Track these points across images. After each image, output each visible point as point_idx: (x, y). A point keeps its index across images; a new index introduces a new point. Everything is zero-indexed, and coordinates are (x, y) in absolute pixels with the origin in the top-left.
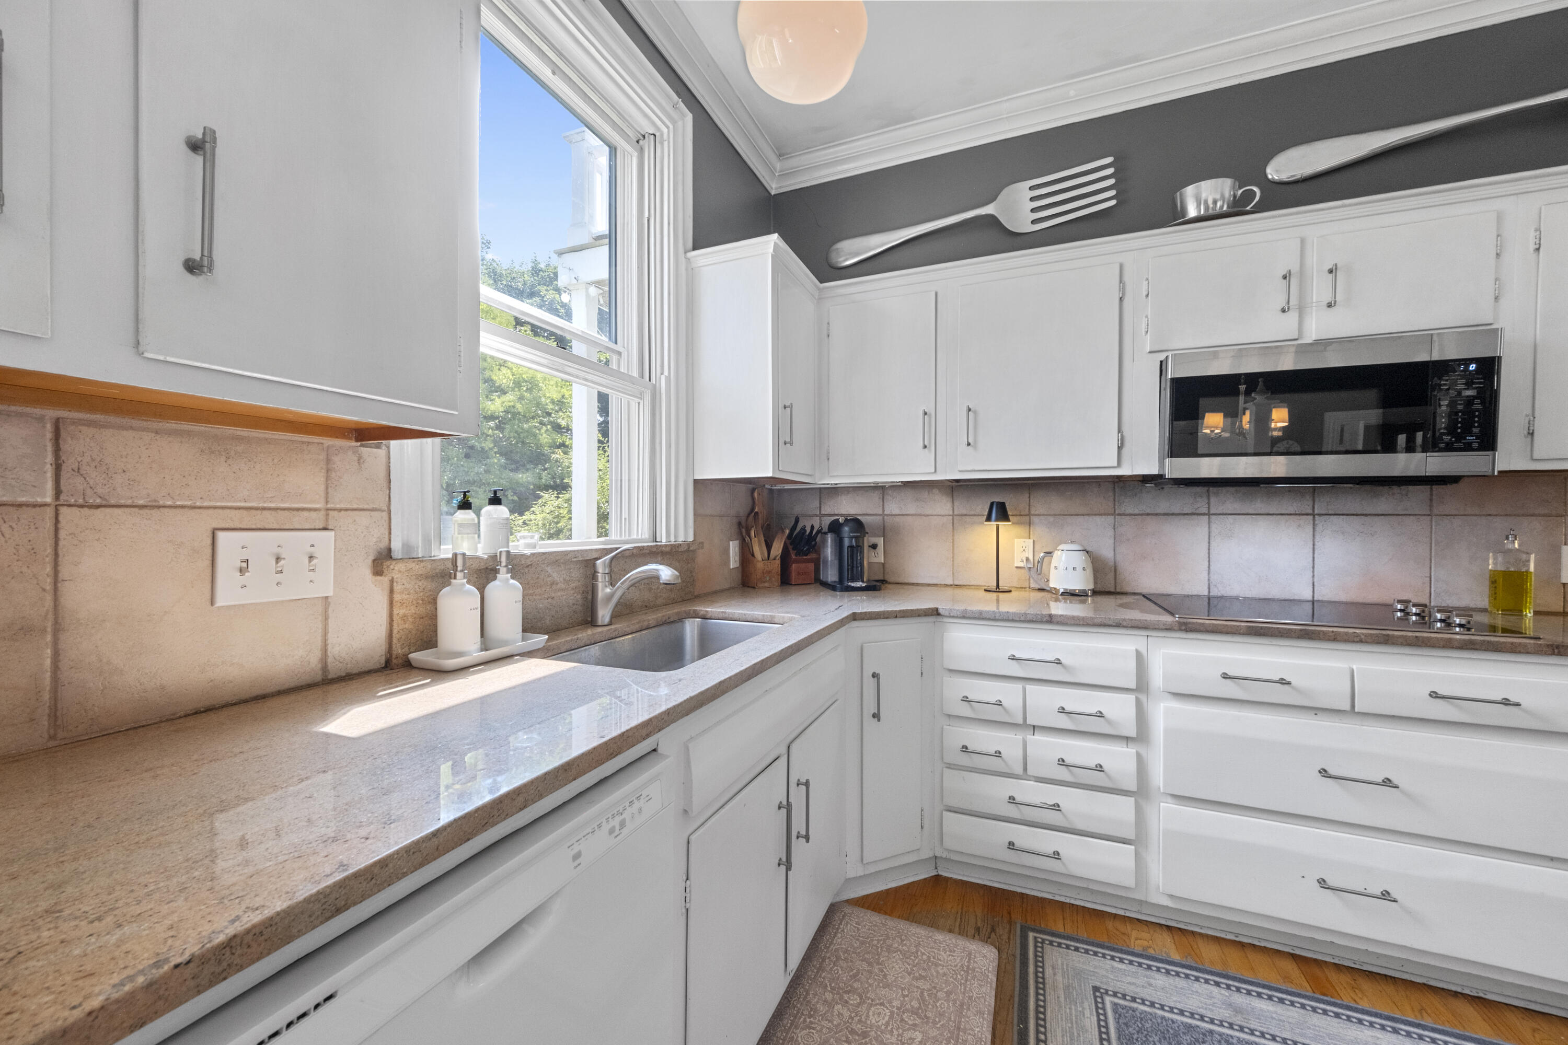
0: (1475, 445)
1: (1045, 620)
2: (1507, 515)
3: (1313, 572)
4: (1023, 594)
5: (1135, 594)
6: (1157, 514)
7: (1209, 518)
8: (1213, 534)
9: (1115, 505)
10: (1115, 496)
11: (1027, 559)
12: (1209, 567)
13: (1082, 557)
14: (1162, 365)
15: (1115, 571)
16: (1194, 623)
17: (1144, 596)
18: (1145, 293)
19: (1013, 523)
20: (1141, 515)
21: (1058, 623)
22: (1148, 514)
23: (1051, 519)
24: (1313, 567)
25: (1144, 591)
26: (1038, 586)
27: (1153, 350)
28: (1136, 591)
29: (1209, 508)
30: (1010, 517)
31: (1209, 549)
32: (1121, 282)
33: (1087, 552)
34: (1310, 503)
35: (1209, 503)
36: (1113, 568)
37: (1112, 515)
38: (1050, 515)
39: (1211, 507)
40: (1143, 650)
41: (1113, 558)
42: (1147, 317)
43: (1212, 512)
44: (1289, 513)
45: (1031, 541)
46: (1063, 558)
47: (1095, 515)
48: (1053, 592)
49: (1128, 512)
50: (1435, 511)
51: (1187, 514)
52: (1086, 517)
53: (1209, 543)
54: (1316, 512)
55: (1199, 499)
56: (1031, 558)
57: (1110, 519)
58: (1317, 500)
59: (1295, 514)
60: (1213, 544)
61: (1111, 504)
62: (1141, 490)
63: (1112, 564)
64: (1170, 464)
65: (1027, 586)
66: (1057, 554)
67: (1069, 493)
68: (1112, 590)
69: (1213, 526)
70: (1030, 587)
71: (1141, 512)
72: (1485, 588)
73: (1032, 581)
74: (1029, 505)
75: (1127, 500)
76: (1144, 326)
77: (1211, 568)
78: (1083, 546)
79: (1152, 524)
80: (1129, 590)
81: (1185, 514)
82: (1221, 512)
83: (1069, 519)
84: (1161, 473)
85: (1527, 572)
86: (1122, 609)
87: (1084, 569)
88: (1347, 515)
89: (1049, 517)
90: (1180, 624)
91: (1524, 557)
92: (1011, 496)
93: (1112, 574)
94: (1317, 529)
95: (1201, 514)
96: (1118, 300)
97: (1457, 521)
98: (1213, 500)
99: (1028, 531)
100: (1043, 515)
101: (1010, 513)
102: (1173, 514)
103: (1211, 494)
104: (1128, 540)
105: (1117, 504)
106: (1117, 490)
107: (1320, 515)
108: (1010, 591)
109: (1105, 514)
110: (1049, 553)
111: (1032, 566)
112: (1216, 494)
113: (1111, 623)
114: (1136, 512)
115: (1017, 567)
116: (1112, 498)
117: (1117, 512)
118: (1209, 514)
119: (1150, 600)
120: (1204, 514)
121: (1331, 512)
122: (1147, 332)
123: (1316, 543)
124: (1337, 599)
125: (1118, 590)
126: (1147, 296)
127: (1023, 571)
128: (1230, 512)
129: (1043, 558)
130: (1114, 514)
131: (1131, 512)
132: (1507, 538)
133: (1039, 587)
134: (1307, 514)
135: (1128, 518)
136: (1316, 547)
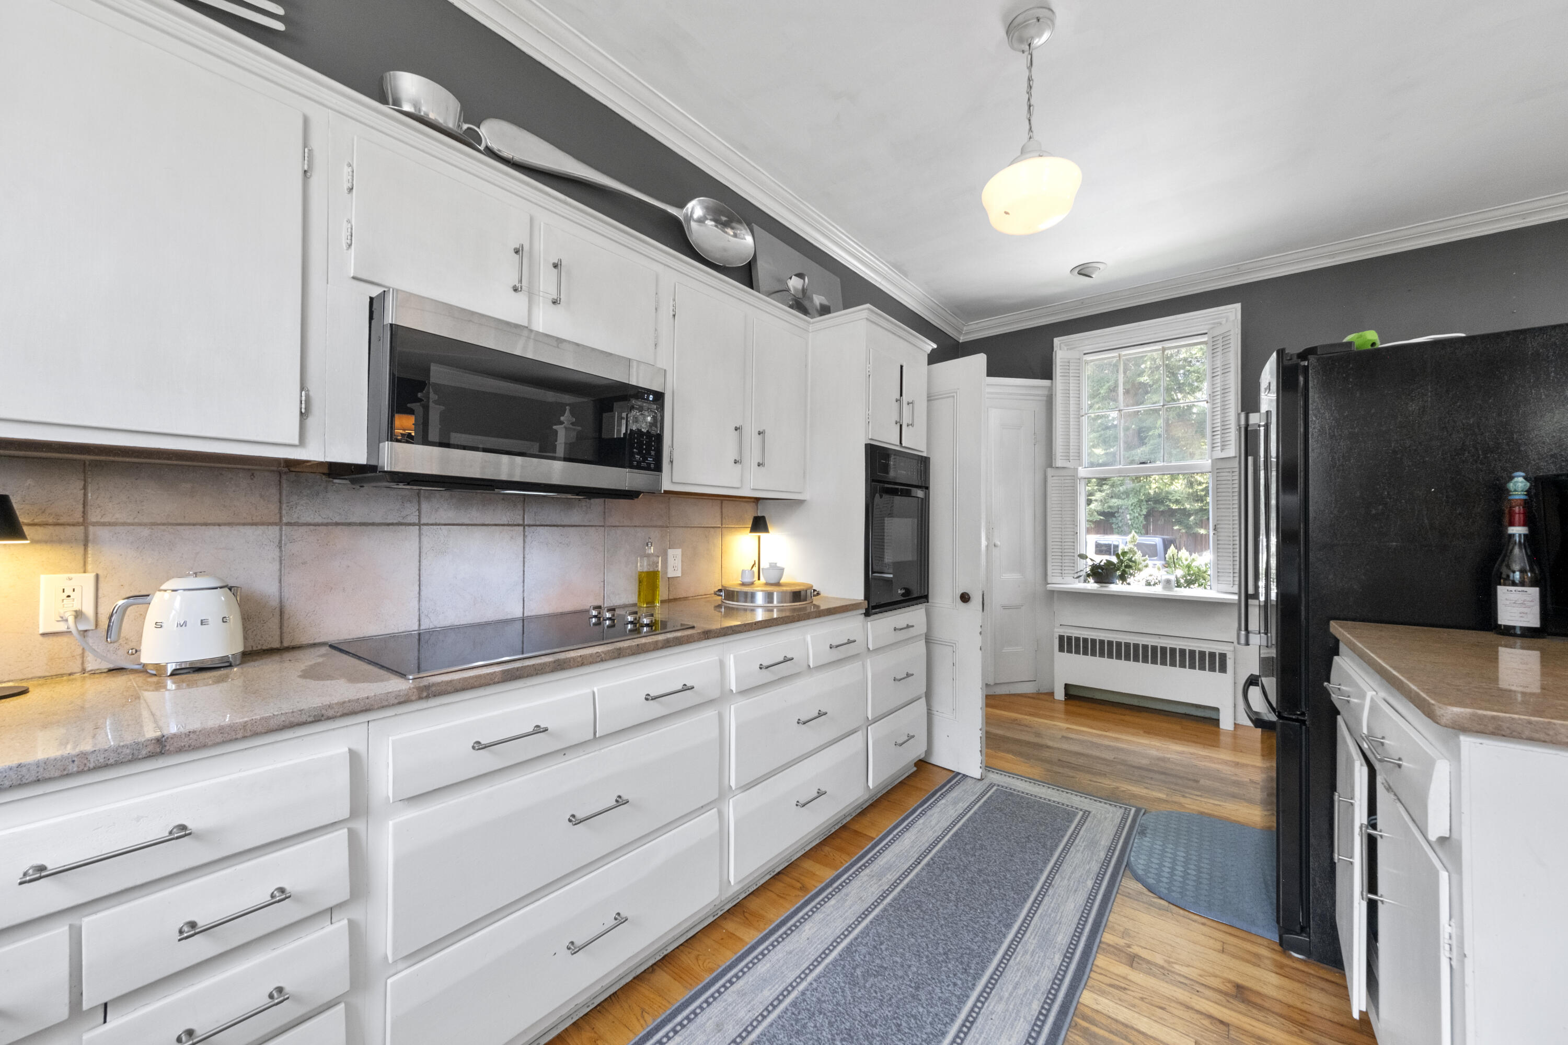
0: (652, 466)
1: (144, 752)
2: (644, 526)
3: (523, 587)
4: (65, 691)
5: (314, 645)
6: (350, 524)
7: (420, 530)
8: (424, 550)
9: (280, 508)
10: (280, 494)
11: (78, 615)
12: (419, 593)
13: (221, 596)
14: (375, 307)
15: (282, 613)
16: (439, 684)
17: (331, 646)
18: (346, 185)
19: (34, 542)
20: (327, 525)
21: (180, 750)
22: (337, 524)
23: (146, 532)
24: (524, 582)
25: (332, 638)
26: (106, 666)
27: (359, 276)
28: (317, 641)
29: (419, 516)
30: (26, 529)
31: (420, 570)
32: (305, 145)
33: (230, 589)
34: (521, 512)
35: (419, 510)
36: (278, 609)
37: (275, 524)
38: (140, 524)
39: (422, 515)
40: (360, 748)
41: (277, 594)
42: (349, 221)
43: (423, 521)
44: (502, 523)
45: (90, 577)
46: (177, 604)
47: (244, 524)
48: (153, 674)
49: (303, 520)
50: (608, 524)
51: (392, 524)
52: (226, 529)
53: (420, 562)
54: (526, 523)
55: (408, 505)
56: (89, 610)
57: (273, 531)
58: (526, 510)
59: (508, 525)
60: (424, 562)
61: (274, 507)
62: (326, 488)
63: (275, 603)
64: (391, 450)
65: (76, 667)
66: (158, 599)
67: (189, 486)
68: (276, 645)
69: (425, 540)
70: (84, 671)
71: (325, 521)
72: (634, 587)
73: (90, 657)
74: (85, 504)
75: (302, 502)
76: (344, 234)
77: (422, 593)
78: (221, 579)
79: (342, 538)
80: (305, 640)
81: (388, 524)
82: (434, 522)
83: (186, 531)
84: (373, 463)
85: (658, 571)
86: (312, 684)
87: (224, 620)
88: (550, 526)
89: (139, 529)
90: (421, 689)
91: (655, 559)
92: (29, 482)
93: (276, 620)
94: (527, 540)
95: (410, 524)
96: (301, 173)
97: (619, 531)
98: (425, 506)
99: (80, 556)
100: (124, 524)
101: (22, 519)
102: (373, 524)
103: (422, 499)
104: (304, 563)
105: (284, 506)
106: (285, 485)
107: (529, 526)
108: (24, 692)
109: (263, 524)
110: (142, 598)
111: (91, 626)
112: (428, 498)
113: (304, 718)
114: (318, 520)
115: (43, 635)
116: (276, 498)
117: (285, 520)
118: (419, 525)
119: (347, 653)
120: (413, 524)
121: (538, 523)
122: (350, 245)
123: (526, 556)
124: (542, 612)
125: (286, 644)
126: (351, 190)
127: (64, 640)
128: (443, 522)
129: (125, 609)
130: (279, 523)
131: (309, 520)
132: (647, 545)
133: (111, 666)
134: (519, 525)
135: (304, 529)
136: (526, 560)
